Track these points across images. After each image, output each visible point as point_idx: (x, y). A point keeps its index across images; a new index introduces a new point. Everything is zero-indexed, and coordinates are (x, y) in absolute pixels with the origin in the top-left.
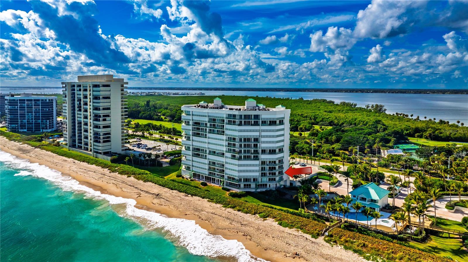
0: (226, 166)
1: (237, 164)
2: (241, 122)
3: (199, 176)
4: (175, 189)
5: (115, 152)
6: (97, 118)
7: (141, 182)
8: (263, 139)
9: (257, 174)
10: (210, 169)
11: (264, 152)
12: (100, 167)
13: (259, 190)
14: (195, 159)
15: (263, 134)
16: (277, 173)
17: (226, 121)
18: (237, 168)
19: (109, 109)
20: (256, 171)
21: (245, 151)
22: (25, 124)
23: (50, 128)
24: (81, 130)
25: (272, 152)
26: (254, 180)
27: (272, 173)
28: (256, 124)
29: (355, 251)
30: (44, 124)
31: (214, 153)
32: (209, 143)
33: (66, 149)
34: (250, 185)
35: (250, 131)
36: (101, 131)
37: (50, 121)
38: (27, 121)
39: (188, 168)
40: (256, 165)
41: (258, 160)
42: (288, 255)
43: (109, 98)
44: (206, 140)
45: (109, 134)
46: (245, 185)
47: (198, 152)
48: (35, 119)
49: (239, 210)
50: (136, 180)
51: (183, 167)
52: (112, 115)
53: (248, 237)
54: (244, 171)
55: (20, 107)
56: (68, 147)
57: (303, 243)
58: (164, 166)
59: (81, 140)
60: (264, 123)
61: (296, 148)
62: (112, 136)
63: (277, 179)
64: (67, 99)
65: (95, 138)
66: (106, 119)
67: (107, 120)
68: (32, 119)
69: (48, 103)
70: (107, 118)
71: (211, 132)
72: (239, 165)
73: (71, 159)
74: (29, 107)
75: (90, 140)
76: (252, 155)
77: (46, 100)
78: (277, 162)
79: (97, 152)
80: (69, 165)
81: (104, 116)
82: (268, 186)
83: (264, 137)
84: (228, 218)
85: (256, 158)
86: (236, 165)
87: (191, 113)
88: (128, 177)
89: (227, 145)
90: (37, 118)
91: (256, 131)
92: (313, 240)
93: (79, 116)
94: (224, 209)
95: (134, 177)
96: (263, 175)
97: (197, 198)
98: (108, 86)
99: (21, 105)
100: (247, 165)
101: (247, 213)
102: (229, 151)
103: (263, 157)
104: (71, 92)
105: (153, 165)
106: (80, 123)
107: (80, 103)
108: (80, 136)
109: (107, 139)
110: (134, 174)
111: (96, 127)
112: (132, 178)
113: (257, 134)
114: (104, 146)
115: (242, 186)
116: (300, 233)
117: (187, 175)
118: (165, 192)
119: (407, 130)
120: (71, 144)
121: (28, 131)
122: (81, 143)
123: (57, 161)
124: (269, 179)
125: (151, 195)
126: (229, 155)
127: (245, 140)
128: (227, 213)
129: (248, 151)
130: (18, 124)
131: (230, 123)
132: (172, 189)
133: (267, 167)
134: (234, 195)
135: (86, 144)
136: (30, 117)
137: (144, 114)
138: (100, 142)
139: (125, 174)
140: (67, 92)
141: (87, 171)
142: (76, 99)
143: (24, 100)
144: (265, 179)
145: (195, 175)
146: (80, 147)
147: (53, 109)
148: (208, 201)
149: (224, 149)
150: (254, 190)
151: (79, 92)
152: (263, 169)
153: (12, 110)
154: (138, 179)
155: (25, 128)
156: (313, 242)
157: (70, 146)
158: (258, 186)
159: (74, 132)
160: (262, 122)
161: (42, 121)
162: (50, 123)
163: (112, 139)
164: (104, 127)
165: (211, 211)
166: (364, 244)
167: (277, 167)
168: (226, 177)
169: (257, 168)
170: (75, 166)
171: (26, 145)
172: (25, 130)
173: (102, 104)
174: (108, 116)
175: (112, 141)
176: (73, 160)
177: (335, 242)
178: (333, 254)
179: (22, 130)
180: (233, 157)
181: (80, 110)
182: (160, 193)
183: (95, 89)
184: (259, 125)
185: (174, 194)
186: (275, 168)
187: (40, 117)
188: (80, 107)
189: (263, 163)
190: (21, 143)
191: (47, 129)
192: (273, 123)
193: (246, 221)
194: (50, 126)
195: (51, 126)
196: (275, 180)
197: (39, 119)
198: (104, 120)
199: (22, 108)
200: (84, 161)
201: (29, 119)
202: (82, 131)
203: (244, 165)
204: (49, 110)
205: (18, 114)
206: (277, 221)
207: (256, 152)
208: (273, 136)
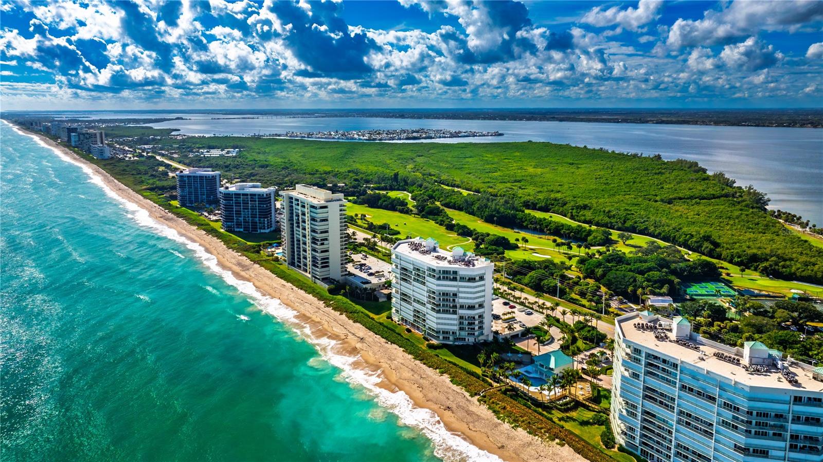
0: (428, 316)
2: (440, 277)
3: (406, 321)
4: (379, 335)
5: (334, 278)
6: (314, 241)
7: (351, 322)
8: (461, 295)
9: (456, 328)
10: (415, 316)
11: (462, 307)
12: (316, 299)
13: (457, 343)
14: (403, 303)
15: (461, 289)
16: (477, 328)
18: (435, 320)
19: (327, 232)
20: (454, 325)
21: (443, 305)
22: (241, 222)
23: (268, 228)
24: (300, 248)
25: (471, 307)
26: (453, 333)
27: (471, 329)
28: (455, 279)
29: (494, 412)
30: (261, 223)
31: (418, 302)
32: (413, 291)
33: (285, 267)
34: (449, 338)
35: (449, 287)
36: (319, 255)
37: (268, 220)
38: (244, 219)
39: (397, 311)
40: (454, 319)
41: (456, 314)
42: (442, 407)
43: (327, 220)
44: (411, 287)
45: (328, 258)
46: (444, 337)
47: (405, 297)
48: (251, 217)
49: (424, 364)
50: (347, 319)
51: (393, 310)
52: (330, 238)
53: (421, 389)
54: (442, 324)
55: (235, 203)
56: (287, 264)
57: (459, 399)
58: (381, 300)
59: (300, 259)
60: (463, 279)
61: (542, 284)
62: (330, 260)
63: (476, 333)
64: (285, 211)
65: (313, 261)
68: (248, 217)
69: (265, 198)
70: (325, 242)
71: (415, 280)
72: (437, 318)
73: (290, 284)
74: (246, 203)
75: (309, 262)
76: (451, 310)
77: (263, 195)
78: (477, 317)
79: (316, 278)
80: (287, 293)
81: (322, 240)
82: (467, 340)
83: (462, 292)
84: (412, 370)
85: (455, 313)
86: (435, 317)
88: (340, 314)
89: (428, 296)
90: (254, 216)
91: (454, 286)
92: (469, 398)
93: (298, 232)
94: (413, 360)
95: (347, 316)
96: (461, 329)
97: (395, 346)
98: (325, 207)
99: (236, 200)
100: (445, 319)
101: (430, 367)
102: (429, 302)
103: (462, 312)
104: (289, 204)
105: (369, 299)
106: (298, 240)
107: (298, 219)
108: (299, 255)
109: (325, 263)
110: (346, 312)
111: (314, 250)
112: (344, 317)
113: (455, 289)
114: (322, 271)
115: (441, 337)
116: (463, 391)
117: (396, 318)
118: (370, 336)
119: (739, 257)
120: (290, 261)
121: (244, 230)
122: (300, 262)
123: (276, 286)
124: (468, 334)
125: (356, 338)
126: (430, 306)
127: (444, 294)
128: (413, 364)
129: (447, 305)
130: (233, 222)
131: (430, 275)
132: (376, 334)
133: (466, 322)
134: (431, 347)
135: (305, 265)
136: (246, 215)
137: (385, 201)
138: (317, 267)
139: (338, 311)
140: (284, 204)
141: (303, 302)
142: (294, 214)
143: (239, 194)
144: (463, 334)
145: (402, 319)
146: (299, 267)
147: (271, 205)
148: (403, 351)
149: (425, 300)
150: (451, 343)
151: (297, 207)
152: (461, 323)
153: (227, 205)
154: (349, 318)
155: (241, 228)
156: (468, 400)
157: (289, 264)
158: (456, 339)
159: (293, 252)
160: (461, 278)
161: (259, 220)
162: (268, 223)
163: (330, 264)
164: (322, 252)
165: (403, 361)
166: (505, 407)
167: (477, 322)
168: (427, 327)
169: (455, 322)
170: (293, 295)
171: (245, 258)
172: (242, 230)
173: (320, 227)
174: (326, 239)
175: (330, 266)
176: (291, 285)
177: (485, 402)
178: (476, 411)
179: (238, 230)
180: (433, 309)
181: (298, 227)
182: (365, 337)
183: (313, 210)
184: (457, 281)
185: (376, 339)
186: (474, 323)
187: (256, 215)
188: (298, 223)
189: (461, 318)
190: (240, 254)
191: (264, 229)
192: (472, 279)
193: (426, 375)
194: (268, 225)
195: (270, 226)
196: (474, 334)
197: (256, 217)
198: (322, 244)
199: (238, 203)
200: (301, 289)
201: (245, 217)
202: (301, 250)
203: (442, 318)
204: (267, 206)
205: (233, 211)
206: (451, 377)
207: (455, 307)
208: (471, 293)
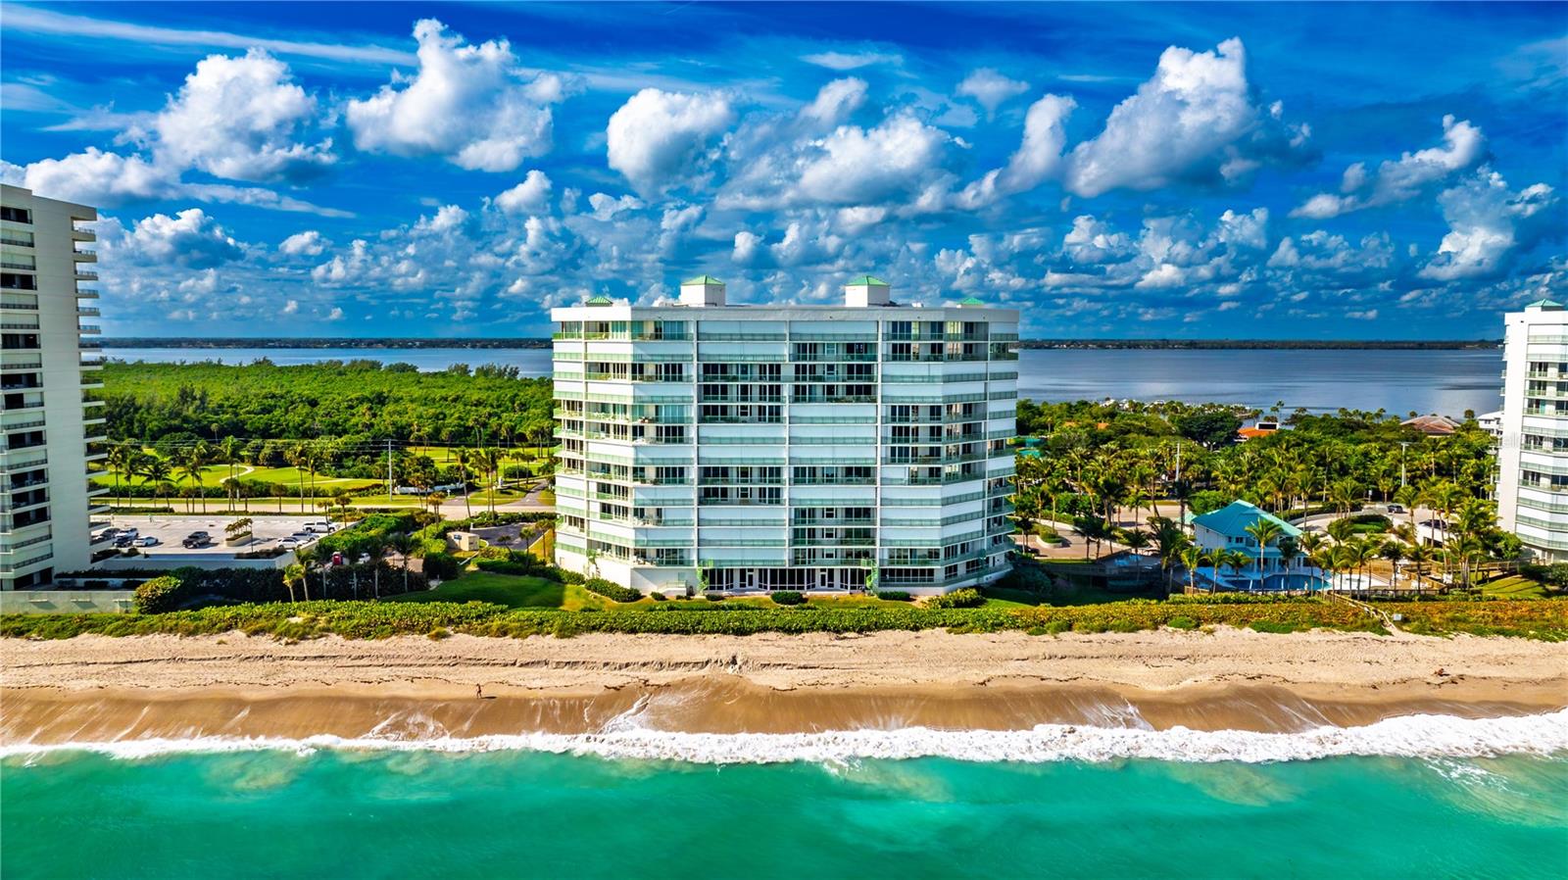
0: (886, 512)
1: (939, 497)
5: (66, 570)
8: (989, 407)
9: (980, 527)
10: (797, 536)
13: (986, 579)
14: (712, 512)
15: (993, 387)
17: (883, 348)
18: (935, 512)
20: (977, 516)
32: (793, 440)
39: (672, 557)
40: (977, 497)
41: (983, 476)
44: (781, 430)
45: (40, 475)
54: (953, 521)
62: (51, 485)
66: (21, 396)
67: (26, 400)
70: (30, 394)
71: (800, 395)
82: (990, 563)
83: (995, 397)
85: (979, 472)
86: (931, 502)
87: (692, 330)
89: (890, 435)
102: (898, 456)
103: (992, 466)
109: (34, 503)
114: (23, 544)
117: (669, 586)
124: (995, 541)
126: (899, 471)
131: (900, 353)
145: (712, 577)
149: (873, 454)
150: (973, 582)
163: (53, 503)
168: (881, 552)
169: (977, 506)
174: (31, 381)
175: (52, 512)
184: (984, 358)
203: (954, 501)
